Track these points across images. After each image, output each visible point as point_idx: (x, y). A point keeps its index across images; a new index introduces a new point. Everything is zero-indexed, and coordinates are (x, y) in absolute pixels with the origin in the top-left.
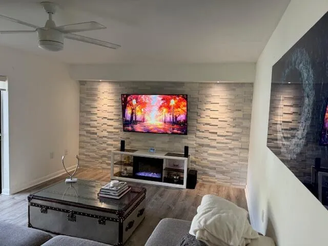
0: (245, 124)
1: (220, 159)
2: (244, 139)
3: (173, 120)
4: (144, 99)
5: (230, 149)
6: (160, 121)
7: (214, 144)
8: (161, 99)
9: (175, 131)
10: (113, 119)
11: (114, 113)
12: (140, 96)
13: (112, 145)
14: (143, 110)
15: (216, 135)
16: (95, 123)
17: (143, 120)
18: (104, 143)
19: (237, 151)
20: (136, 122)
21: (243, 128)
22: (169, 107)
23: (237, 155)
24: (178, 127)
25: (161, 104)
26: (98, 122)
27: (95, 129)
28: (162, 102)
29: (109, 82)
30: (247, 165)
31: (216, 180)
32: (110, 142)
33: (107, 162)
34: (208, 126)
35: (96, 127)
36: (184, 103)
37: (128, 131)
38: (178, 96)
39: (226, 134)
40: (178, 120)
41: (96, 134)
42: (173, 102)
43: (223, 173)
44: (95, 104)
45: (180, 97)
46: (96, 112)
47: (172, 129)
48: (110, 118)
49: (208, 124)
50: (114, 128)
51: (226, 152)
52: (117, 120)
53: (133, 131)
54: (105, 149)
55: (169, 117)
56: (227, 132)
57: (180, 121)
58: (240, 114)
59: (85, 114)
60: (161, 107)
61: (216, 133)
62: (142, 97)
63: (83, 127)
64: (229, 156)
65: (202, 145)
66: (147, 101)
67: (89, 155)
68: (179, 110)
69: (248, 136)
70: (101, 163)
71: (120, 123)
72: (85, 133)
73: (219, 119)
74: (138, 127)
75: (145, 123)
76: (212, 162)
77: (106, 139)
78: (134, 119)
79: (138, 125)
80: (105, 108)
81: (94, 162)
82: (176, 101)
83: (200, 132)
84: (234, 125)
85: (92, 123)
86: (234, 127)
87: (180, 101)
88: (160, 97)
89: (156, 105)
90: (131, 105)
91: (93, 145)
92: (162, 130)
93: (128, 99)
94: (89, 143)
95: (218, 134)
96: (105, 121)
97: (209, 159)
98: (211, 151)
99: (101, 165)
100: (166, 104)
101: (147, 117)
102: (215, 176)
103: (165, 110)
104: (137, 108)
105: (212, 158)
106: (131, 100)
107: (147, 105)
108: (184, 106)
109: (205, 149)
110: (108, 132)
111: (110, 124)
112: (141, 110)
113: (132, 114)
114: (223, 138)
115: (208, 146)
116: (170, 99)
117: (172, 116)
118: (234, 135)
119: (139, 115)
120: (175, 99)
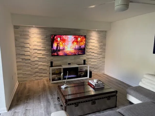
0: (104, 47)
1: (95, 63)
2: (103, 54)
3: (79, 48)
4: (64, 38)
5: (99, 58)
6: (73, 49)
7: (93, 57)
8: (74, 37)
9: (80, 53)
10: (41, 50)
11: (42, 46)
12: (62, 36)
13: (42, 65)
14: (64, 44)
15: (94, 53)
16: (29, 53)
17: (64, 49)
18: (36, 65)
19: (101, 59)
20: (59, 50)
21: (103, 49)
22: (77, 42)
23: (101, 61)
24: (81, 51)
25: (73, 40)
26: (31, 52)
27: (29, 57)
28: (74, 39)
29: (37, 27)
30: (104, 64)
31: (94, 72)
32: (40, 63)
33: (39, 75)
34: (91, 50)
35: (29, 56)
36: (84, 39)
37: (55, 56)
38: (82, 36)
39: (97, 52)
40: (81, 48)
41: (30, 60)
42: (79, 39)
43: (96, 69)
44: (28, 41)
45: (83, 37)
46: (29, 46)
47: (78, 52)
48: (39, 49)
49: (91, 49)
50: (43, 55)
51: (97, 60)
52: (44, 50)
53: (58, 55)
54: (37, 68)
55: (77, 47)
56: (98, 51)
57: (82, 48)
58: (102, 44)
59: (20, 48)
60: (73, 42)
61: (94, 52)
62: (64, 37)
63: (19, 56)
64: (98, 61)
65: (89, 58)
66: (66, 39)
67: (26, 74)
68: (82, 43)
69: (105, 52)
70: (35, 77)
71: (46, 52)
72: (21, 60)
73: (95, 46)
74: (61, 53)
75: (65, 50)
76: (92, 65)
77: (37, 62)
78: (58, 49)
79: (61, 52)
80: (36, 43)
81: (30, 77)
82: (81, 38)
83: (88, 52)
84: (100, 48)
85: (26, 53)
86: (100, 49)
87: (83, 38)
88: (73, 36)
89: (71, 41)
90: (57, 41)
91: (28, 67)
92: (73, 53)
93: (55, 37)
94: (25, 66)
95: (95, 53)
96: (36, 51)
97: (91, 64)
98: (92, 60)
99: (35, 78)
100: (76, 40)
101: (66, 47)
102: (93, 71)
103: (75, 43)
104: (61, 43)
105: (92, 63)
106: (57, 38)
107: (66, 41)
108: (84, 41)
109: (90, 60)
110: (38, 58)
111: (40, 53)
112: (63, 44)
113: (57, 46)
114: (96, 54)
115: (91, 58)
116: (78, 38)
117: (78, 46)
118: (100, 53)
119: (61, 47)
120: (80, 38)
